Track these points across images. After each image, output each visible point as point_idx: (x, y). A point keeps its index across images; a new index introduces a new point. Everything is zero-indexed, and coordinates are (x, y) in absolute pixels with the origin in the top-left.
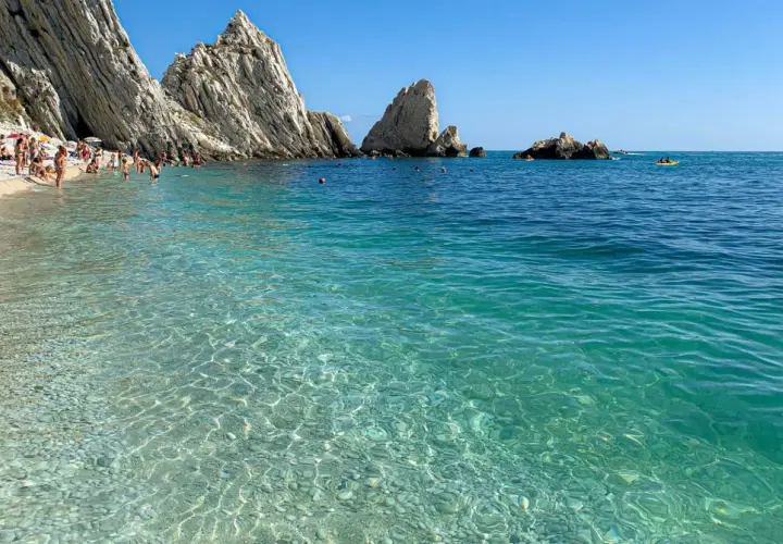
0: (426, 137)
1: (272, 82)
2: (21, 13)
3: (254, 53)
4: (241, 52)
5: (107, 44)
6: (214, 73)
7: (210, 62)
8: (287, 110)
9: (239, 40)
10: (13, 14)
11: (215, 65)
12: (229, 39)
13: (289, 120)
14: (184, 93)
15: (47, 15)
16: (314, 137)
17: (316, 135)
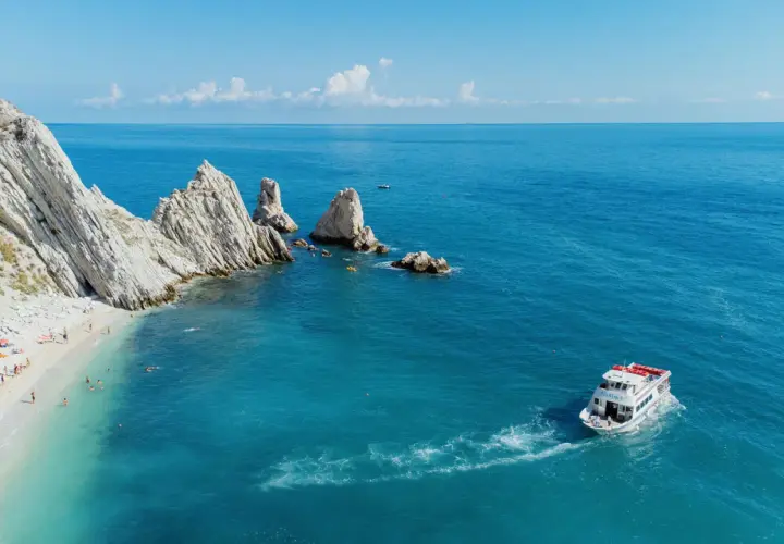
0: (352, 231)
1: (225, 216)
2: (44, 220)
3: (214, 195)
4: (205, 195)
5: (96, 240)
6: (186, 212)
7: (183, 205)
8: (236, 235)
9: (203, 186)
10: (40, 221)
11: (186, 205)
12: (196, 186)
13: (237, 243)
14: (166, 227)
15: (60, 221)
16: (258, 249)
17: (261, 246)
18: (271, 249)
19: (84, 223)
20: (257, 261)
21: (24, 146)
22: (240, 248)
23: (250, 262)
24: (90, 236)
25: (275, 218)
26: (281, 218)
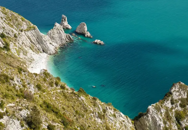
0: (85, 32)
1: (61, 34)
4: (57, 30)
6: (54, 34)
8: (63, 37)
11: (54, 32)
12: (55, 28)
14: (50, 37)
15: (40, 41)
16: (67, 39)
17: (67, 38)
18: (69, 38)
19: (44, 42)
20: (67, 42)
21: (35, 31)
22: (64, 40)
23: (66, 42)
24: (44, 44)
25: (66, 26)
26: (68, 26)
